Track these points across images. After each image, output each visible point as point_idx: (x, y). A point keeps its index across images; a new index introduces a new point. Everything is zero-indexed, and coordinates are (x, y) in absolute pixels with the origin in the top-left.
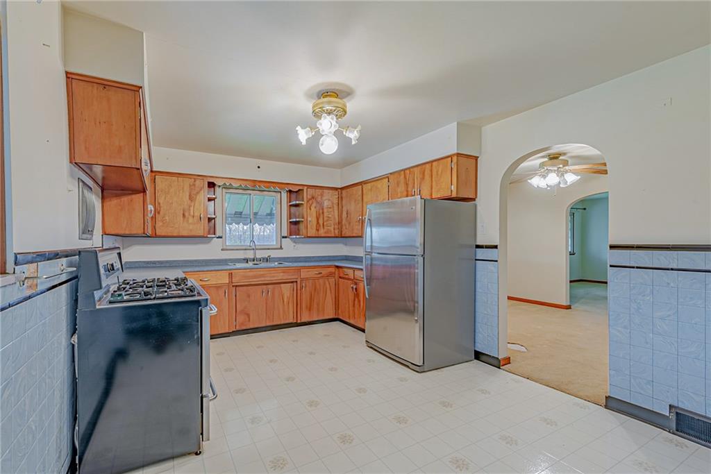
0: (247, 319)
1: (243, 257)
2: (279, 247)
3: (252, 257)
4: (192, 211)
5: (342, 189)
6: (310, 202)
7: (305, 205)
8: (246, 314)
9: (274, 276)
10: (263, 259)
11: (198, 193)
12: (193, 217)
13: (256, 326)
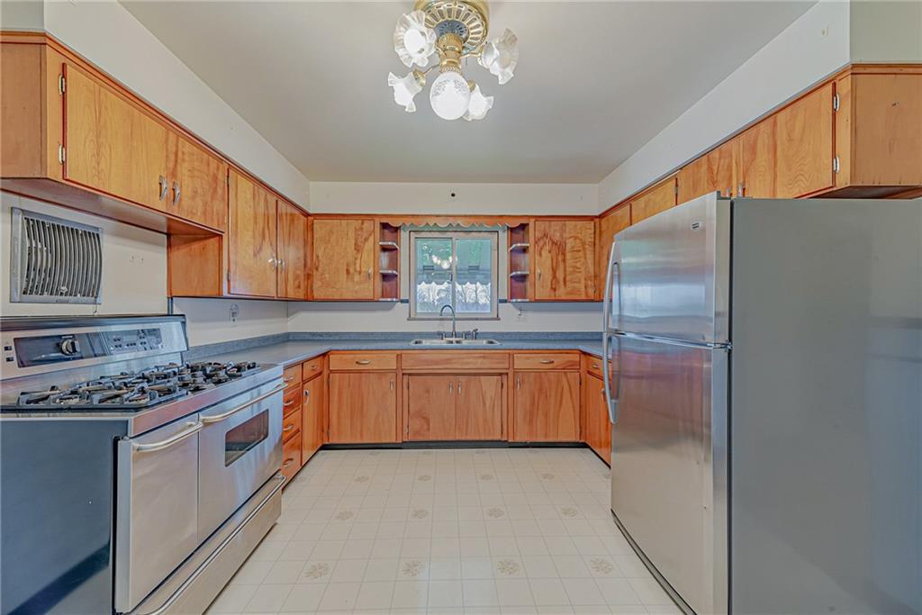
0: (425, 427)
1: (436, 331)
2: (496, 316)
3: (451, 330)
4: (358, 265)
5: (601, 217)
6: (541, 243)
7: (531, 250)
8: (424, 418)
9: (467, 363)
10: (467, 335)
11: (366, 240)
12: (360, 273)
13: (439, 439)
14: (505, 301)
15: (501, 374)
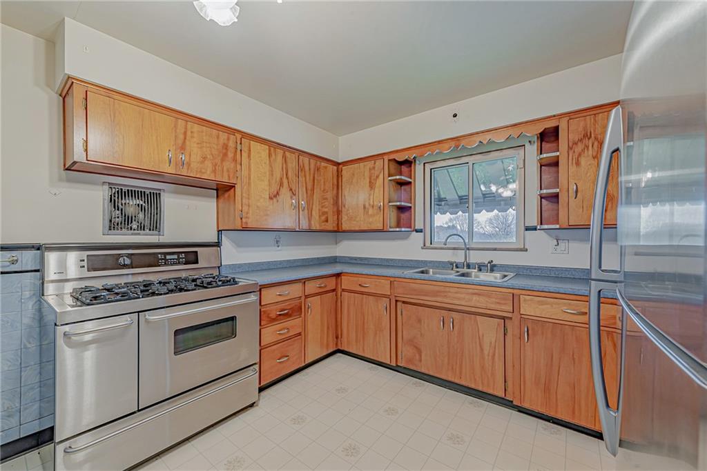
0: (418, 357)
2: (521, 246)
3: (463, 261)
4: (371, 200)
6: (579, 148)
7: (562, 159)
8: (416, 348)
9: (459, 299)
10: (480, 267)
11: (377, 177)
12: (373, 207)
13: (431, 373)
14: (535, 229)
15: (504, 318)
